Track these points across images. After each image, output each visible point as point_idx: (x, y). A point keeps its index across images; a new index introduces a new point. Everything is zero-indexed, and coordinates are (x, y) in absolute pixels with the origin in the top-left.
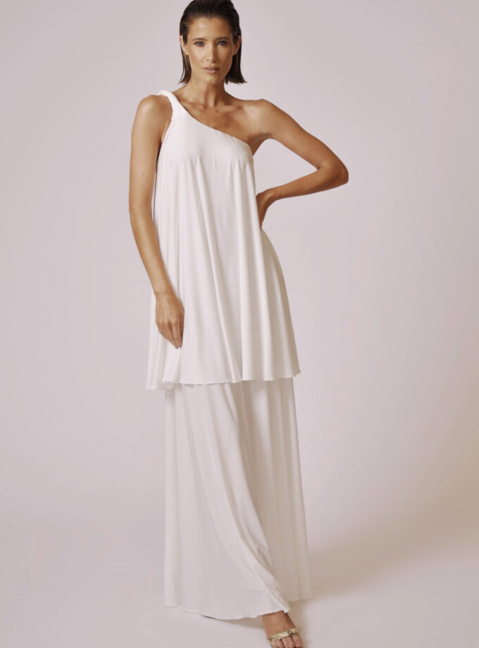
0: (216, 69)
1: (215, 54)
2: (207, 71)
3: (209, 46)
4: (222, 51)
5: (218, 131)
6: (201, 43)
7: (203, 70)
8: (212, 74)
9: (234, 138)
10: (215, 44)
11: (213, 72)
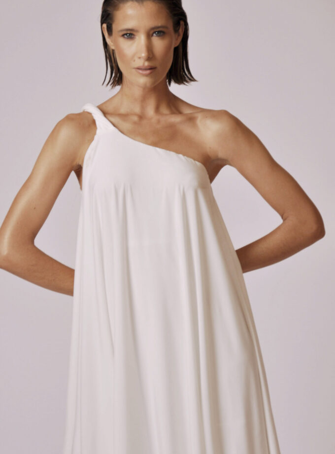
0: (152, 69)
1: (150, 49)
2: (141, 72)
3: (141, 39)
4: (159, 44)
5: (158, 149)
6: (130, 35)
7: (134, 71)
8: (147, 75)
9: (181, 156)
10: (149, 36)
11: (148, 72)
